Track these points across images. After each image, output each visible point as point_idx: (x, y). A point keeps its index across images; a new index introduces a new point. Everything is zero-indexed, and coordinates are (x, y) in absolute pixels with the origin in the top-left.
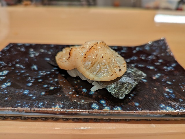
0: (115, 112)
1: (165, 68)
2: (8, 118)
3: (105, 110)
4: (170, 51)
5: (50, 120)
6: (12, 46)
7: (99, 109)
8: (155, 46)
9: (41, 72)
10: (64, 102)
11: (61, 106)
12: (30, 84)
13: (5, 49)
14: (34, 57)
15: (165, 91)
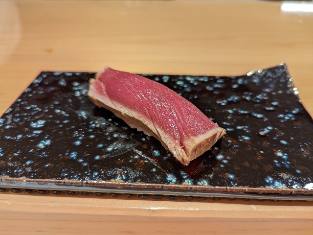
0: (199, 188)
1: (281, 116)
2: (50, 192)
3: (185, 185)
4: (292, 87)
6: (45, 76)
8: (269, 77)
9: (93, 123)
10: (127, 171)
11: (124, 178)
12: (78, 143)
13: (34, 82)
14: (80, 96)
15: (276, 156)
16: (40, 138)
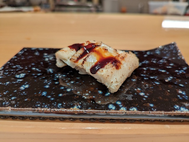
0: (131, 113)
1: (177, 71)
2: (27, 118)
3: (121, 111)
4: (181, 55)
5: (68, 120)
6: (26, 50)
7: (115, 110)
8: (166, 51)
9: (57, 76)
10: (81, 103)
11: (79, 107)
12: (47, 86)
13: (19, 53)
14: (48, 61)
15: (179, 93)
16: (21, 84)
